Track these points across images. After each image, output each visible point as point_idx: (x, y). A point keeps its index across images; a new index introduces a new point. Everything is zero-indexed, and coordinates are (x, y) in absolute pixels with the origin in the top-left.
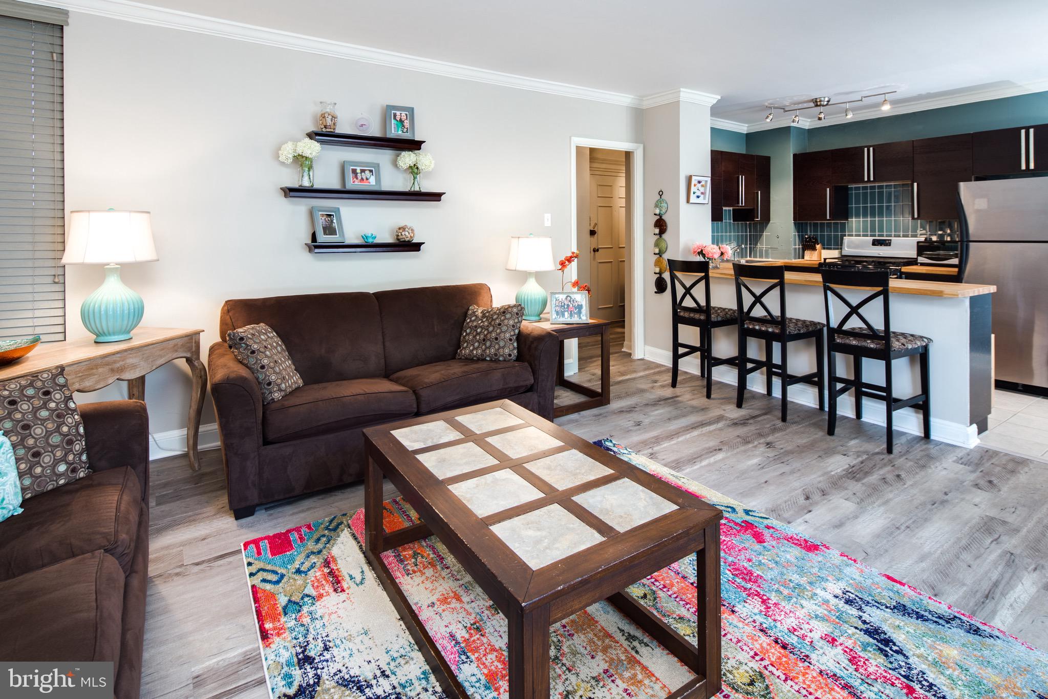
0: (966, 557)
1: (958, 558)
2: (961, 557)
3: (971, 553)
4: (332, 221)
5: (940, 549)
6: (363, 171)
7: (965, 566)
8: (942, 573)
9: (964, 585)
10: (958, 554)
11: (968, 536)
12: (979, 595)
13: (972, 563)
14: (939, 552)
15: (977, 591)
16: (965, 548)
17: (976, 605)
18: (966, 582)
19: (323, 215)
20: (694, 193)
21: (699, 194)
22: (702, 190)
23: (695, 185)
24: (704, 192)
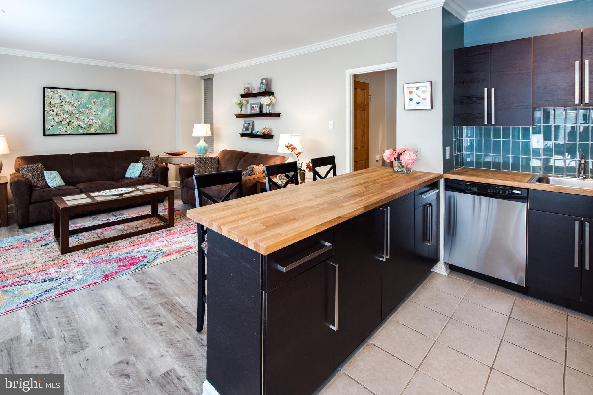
0: (64, 320)
1: (65, 317)
2: (65, 318)
3: (64, 323)
4: (249, 126)
5: (76, 313)
6: (255, 106)
7: (58, 316)
8: (62, 307)
9: (49, 311)
10: (68, 318)
11: (77, 328)
12: (40, 312)
13: (58, 320)
14: (75, 312)
15: (42, 313)
16: (69, 323)
17: (36, 309)
18: (50, 312)
19: (247, 124)
20: (411, 100)
21: (420, 100)
22: (422, 96)
23: (411, 93)
24: (426, 97)
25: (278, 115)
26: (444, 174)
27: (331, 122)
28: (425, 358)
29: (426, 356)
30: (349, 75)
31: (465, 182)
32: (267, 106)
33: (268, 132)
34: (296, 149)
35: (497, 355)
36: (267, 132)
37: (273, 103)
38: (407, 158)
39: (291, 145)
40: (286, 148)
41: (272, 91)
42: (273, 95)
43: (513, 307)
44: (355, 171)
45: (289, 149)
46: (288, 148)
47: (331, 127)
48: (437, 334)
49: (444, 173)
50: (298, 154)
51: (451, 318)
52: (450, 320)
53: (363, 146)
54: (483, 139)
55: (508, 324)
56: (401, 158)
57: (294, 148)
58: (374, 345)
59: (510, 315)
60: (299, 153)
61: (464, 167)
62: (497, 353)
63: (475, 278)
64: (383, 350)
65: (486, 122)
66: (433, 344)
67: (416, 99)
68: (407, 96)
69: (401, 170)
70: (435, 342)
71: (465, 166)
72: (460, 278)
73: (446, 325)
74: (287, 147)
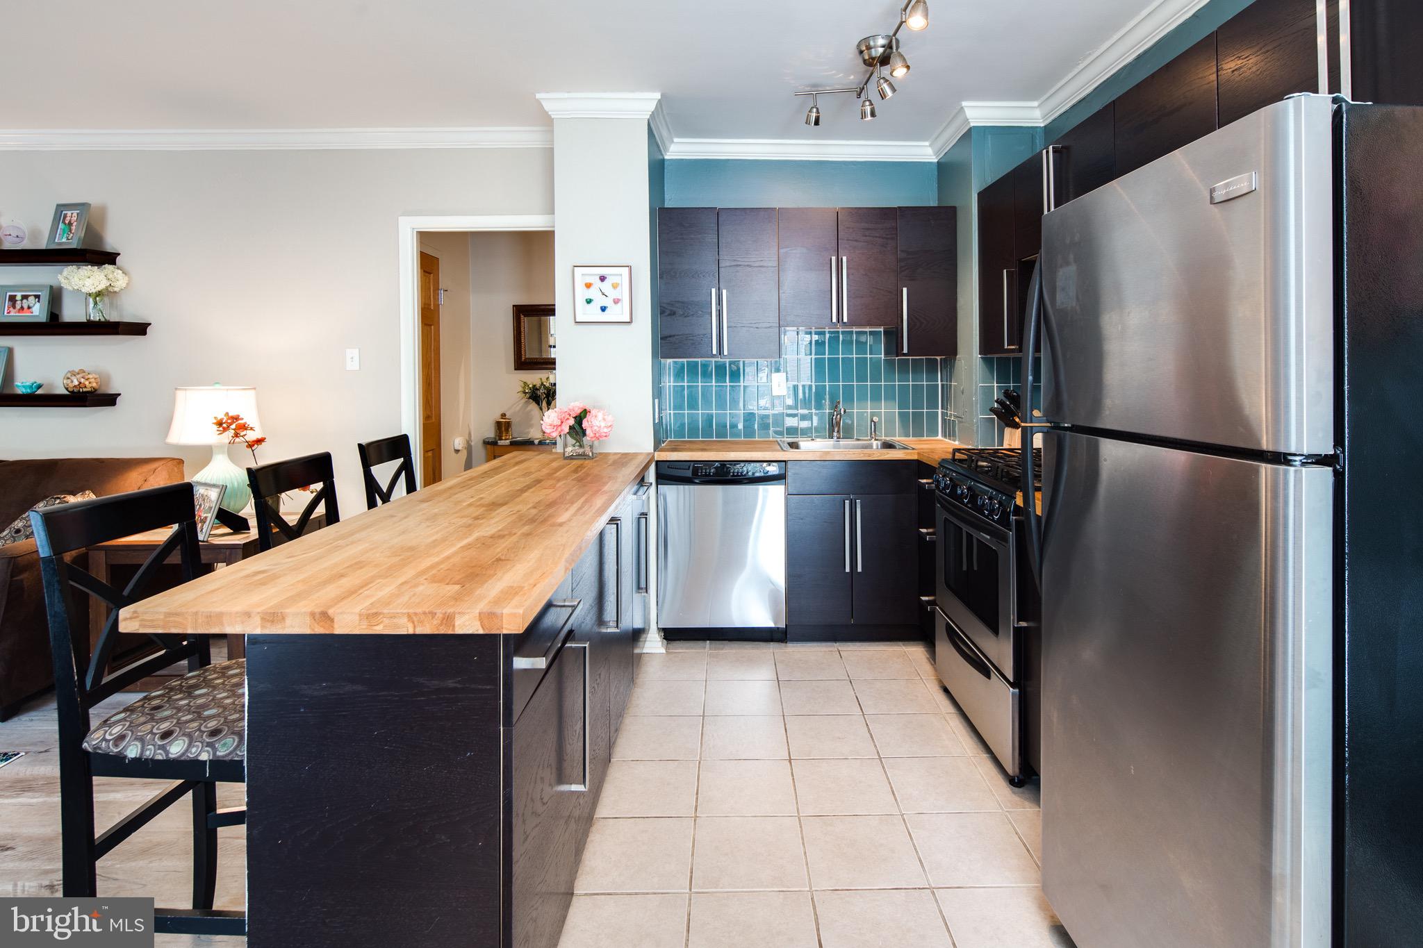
6: (27, 297)
20: (589, 301)
21: (607, 302)
22: (613, 294)
23: (588, 286)
24: (620, 298)
25: (139, 329)
26: (656, 453)
27: (352, 353)
28: (697, 794)
29: (698, 790)
30: (409, 231)
31: (692, 464)
32: (91, 300)
33: (94, 385)
34: (251, 429)
35: (787, 739)
36: (89, 385)
37: (116, 289)
38: (598, 424)
39: (236, 418)
40: (215, 427)
41: (109, 249)
42: (115, 264)
43: (775, 664)
44: (487, 462)
45: (225, 430)
46: (221, 429)
47: (353, 365)
48: (697, 749)
49: (655, 451)
50: (254, 445)
51: (703, 716)
52: (703, 719)
53: (429, 414)
54: (700, 384)
55: (781, 691)
56: (585, 424)
57: (244, 427)
58: (604, 818)
59: (778, 678)
60: (260, 441)
61: (669, 439)
62: (787, 737)
63: (708, 642)
64: (623, 818)
65: (714, 352)
66: (699, 767)
67: (599, 301)
68: (582, 294)
69: (581, 451)
70: (700, 762)
71: (671, 438)
72: (687, 648)
73: (702, 730)
74: (220, 424)
